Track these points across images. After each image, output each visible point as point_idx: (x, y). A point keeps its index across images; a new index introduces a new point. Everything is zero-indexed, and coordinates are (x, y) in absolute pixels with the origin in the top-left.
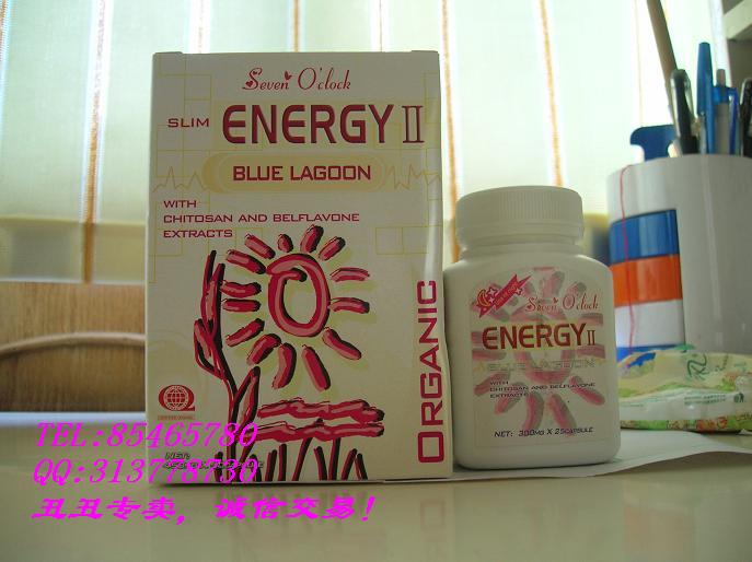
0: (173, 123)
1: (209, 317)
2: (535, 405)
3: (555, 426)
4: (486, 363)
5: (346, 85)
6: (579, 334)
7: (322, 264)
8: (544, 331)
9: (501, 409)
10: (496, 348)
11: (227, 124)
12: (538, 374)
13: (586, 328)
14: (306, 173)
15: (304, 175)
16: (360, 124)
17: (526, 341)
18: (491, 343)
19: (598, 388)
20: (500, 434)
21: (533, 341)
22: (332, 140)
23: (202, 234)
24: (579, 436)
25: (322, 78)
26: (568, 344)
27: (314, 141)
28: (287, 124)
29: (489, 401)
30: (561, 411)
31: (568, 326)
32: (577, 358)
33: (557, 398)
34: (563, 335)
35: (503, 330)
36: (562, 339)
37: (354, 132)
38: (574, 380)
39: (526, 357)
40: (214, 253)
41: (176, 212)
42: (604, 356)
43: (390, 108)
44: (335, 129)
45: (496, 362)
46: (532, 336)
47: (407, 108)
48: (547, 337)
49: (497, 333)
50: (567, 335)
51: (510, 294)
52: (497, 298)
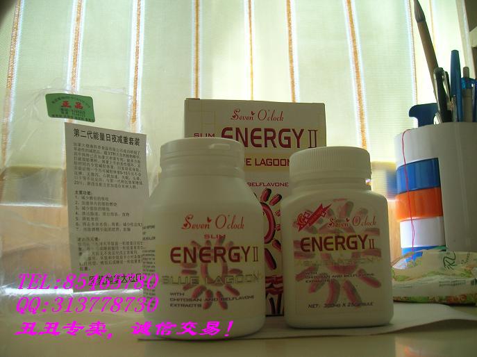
2: (334, 287)
3: (348, 301)
4: (303, 260)
6: (363, 242)
7: (271, 207)
8: (340, 240)
9: (313, 290)
10: (309, 251)
12: (337, 268)
13: (368, 237)
17: (329, 246)
18: (306, 248)
19: (377, 277)
20: (312, 306)
21: (333, 246)
24: (363, 308)
26: (356, 248)
29: (305, 284)
30: (352, 291)
31: (355, 236)
32: (362, 257)
33: (348, 283)
34: (353, 242)
35: (314, 240)
36: (352, 245)
38: (361, 271)
39: (328, 256)
42: (380, 256)
45: (309, 260)
46: (332, 243)
48: (342, 244)
49: (310, 241)
50: (355, 243)
51: (318, 216)
52: (309, 219)
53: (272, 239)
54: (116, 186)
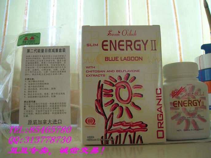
0: (88, 45)
1: (99, 99)
2: (188, 122)
3: (193, 128)
4: (174, 111)
5: (135, 35)
6: (199, 103)
7: (130, 84)
9: (179, 123)
10: (177, 107)
11: (103, 45)
12: (189, 114)
13: (201, 101)
14: (125, 59)
15: (124, 59)
16: (139, 45)
17: (185, 105)
18: (175, 105)
19: (205, 118)
20: (178, 131)
21: (187, 105)
22: (132, 50)
23: (97, 75)
24: (199, 131)
25: (128, 33)
26: (196, 105)
27: (127, 50)
28: (119, 45)
29: (175, 121)
30: (195, 124)
31: (196, 100)
32: (199, 109)
33: (194, 121)
34: (195, 103)
35: (179, 102)
37: (138, 47)
38: (199, 115)
39: (185, 109)
40: (100, 81)
41: (90, 69)
42: (206, 109)
43: (147, 41)
45: (177, 110)
46: (187, 103)
47: (152, 41)
48: (191, 103)
49: (177, 103)
50: (196, 103)
51: (181, 92)
52: (177, 93)
53: (130, 101)
54: (49, 74)
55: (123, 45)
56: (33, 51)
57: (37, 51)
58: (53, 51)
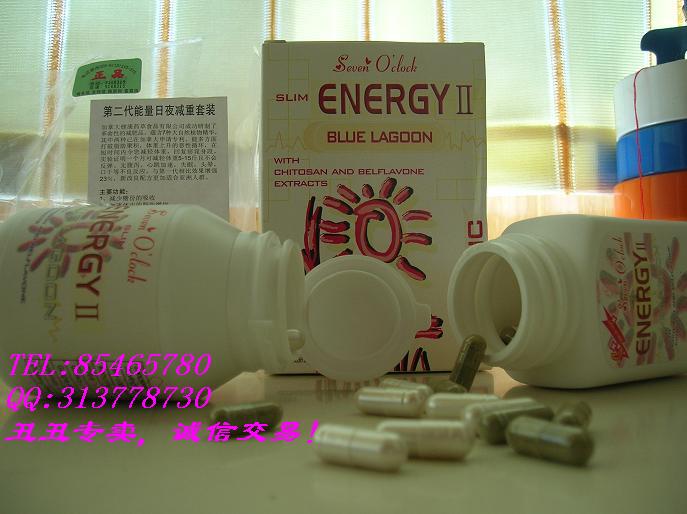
0: (280, 98)
1: (311, 248)
5: (413, 68)
7: (397, 207)
11: (322, 99)
14: (384, 137)
15: (381, 139)
16: (424, 99)
22: (403, 112)
23: (304, 184)
25: (394, 62)
27: (389, 112)
28: (368, 99)
37: (420, 105)
40: (313, 198)
41: (285, 167)
43: (447, 87)
44: (405, 103)
47: (460, 87)
53: (396, 256)
54: (169, 178)
55: (379, 99)
56: (122, 111)
57: (133, 111)
58: (180, 111)
